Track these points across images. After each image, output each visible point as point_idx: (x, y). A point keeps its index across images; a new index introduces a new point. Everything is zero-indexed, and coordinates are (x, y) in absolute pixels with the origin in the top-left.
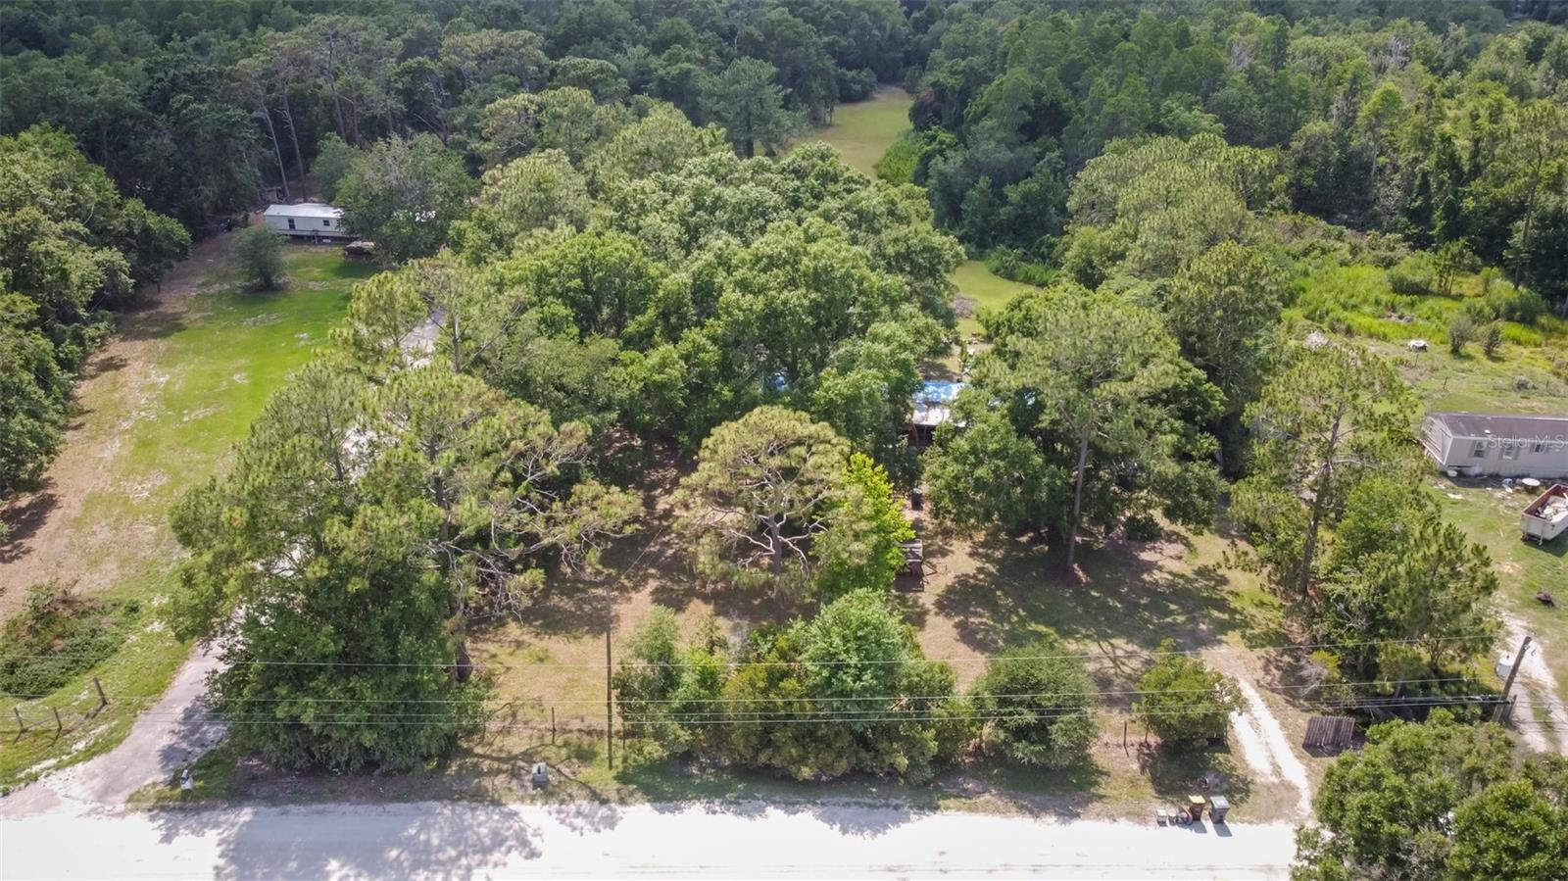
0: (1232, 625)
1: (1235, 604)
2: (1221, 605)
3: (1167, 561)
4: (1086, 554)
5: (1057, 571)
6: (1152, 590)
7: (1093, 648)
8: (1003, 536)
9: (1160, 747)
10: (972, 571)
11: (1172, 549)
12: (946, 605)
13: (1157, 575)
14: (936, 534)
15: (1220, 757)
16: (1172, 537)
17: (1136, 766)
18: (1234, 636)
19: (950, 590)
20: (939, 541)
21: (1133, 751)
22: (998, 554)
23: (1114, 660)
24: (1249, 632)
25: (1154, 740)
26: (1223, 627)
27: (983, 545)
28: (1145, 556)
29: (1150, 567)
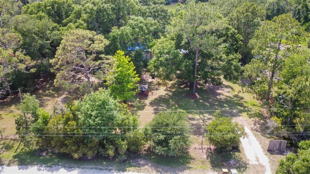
0: (245, 111)
1: (245, 105)
2: (241, 105)
3: (224, 93)
4: (201, 91)
5: (190, 95)
6: (220, 101)
7: (197, 117)
8: (176, 86)
9: (215, 150)
10: (164, 94)
11: (226, 90)
12: (151, 104)
13: (221, 96)
16: (227, 87)
17: (205, 156)
18: (244, 114)
19: (156, 99)
20: (157, 86)
21: (205, 151)
22: (173, 90)
24: (249, 113)
26: (241, 111)
27: (170, 88)
28: (218, 91)
29: (219, 94)
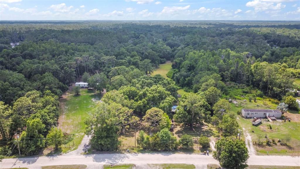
0: (213, 135)
1: (213, 132)
2: (212, 133)
3: (205, 128)
4: (195, 127)
5: (191, 129)
6: (203, 132)
7: (195, 138)
8: (184, 125)
9: (202, 147)
10: (180, 130)
11: (206, 127)
12: (176, 133)
13: (204, 129)
14: (175, 125)
15: (209, 148)
16: (206, 125)
17: (199, 149)
18: (213, 136)
19: (177, 132)
20: (176, 126)
21: (199, 148)
22: (183, 128)
23: (197, 139)
24: (214, 136)
25: (201, 147)
26: (211, 135)
27: (182, 126)
28: (202, 127)
29: (203, 129)
